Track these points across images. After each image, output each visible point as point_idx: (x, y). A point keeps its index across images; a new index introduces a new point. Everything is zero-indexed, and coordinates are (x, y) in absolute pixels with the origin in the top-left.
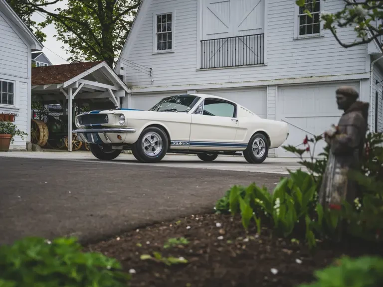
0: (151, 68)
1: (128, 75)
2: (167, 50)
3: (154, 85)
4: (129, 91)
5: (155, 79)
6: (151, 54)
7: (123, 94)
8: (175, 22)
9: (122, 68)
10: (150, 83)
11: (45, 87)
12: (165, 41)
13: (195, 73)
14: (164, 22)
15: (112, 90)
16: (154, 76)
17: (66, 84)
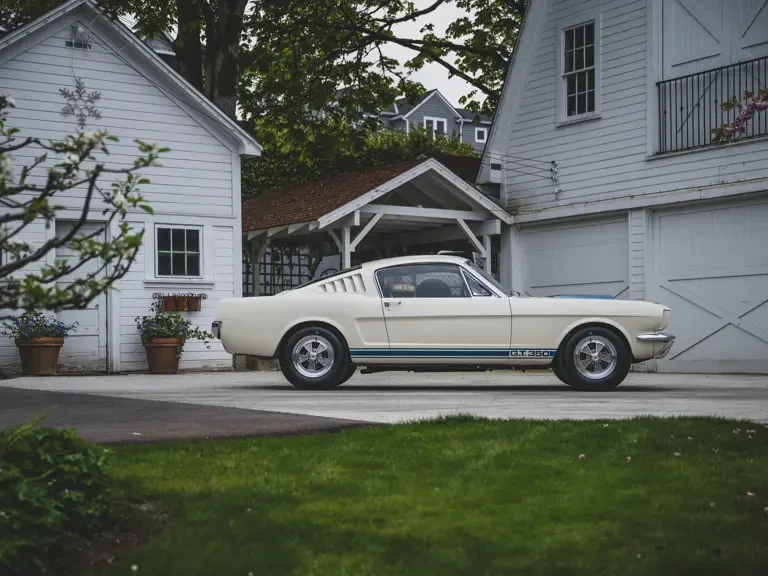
0: (553, 162)
1: (510, 181)
2: (587, 115)
3: (561, 203)
4: (509, 220)
5: (563, 187)
6: (553, 127)
7: (497, 229)
8: (601, 42)
9: (496, 167)
10: (553, 197)
11: (291, 230)
12: (581, 99)
13: (643, 165)
14: (580, 42)
15: (467, 222)
16: (561, 180)
17: (325, 221)
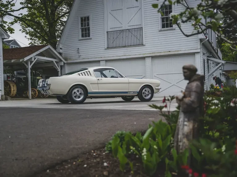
0: (78, 48)
1: (64, 52)
2: (87, 38)
3: (80, 58)
4: (65, 62)
5: (81, 54)
6: (78, 40)
7: (62, 64)
8: (91, 21)
9: (61, 49)
10: (78, 57)
12: (86, 33)
13: (105, 50)
14: (85, 21)
15: (55, 62)
16: (80, 53)
17: (26, 59)
